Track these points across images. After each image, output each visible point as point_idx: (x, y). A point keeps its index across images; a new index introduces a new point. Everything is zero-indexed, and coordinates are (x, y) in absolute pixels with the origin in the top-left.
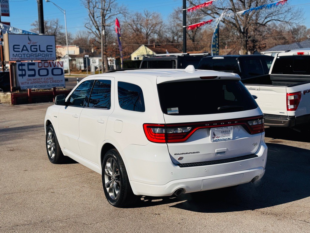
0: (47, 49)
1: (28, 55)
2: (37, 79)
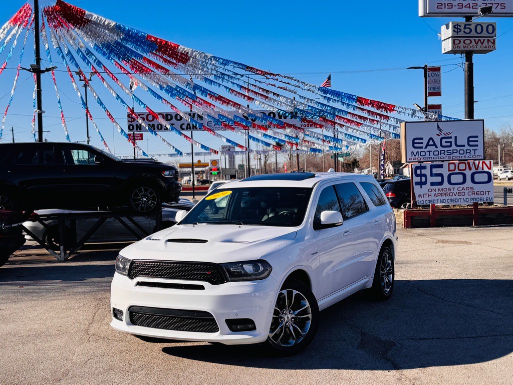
0: (469, 141)
1: (436, 153)
2: (445, 190)
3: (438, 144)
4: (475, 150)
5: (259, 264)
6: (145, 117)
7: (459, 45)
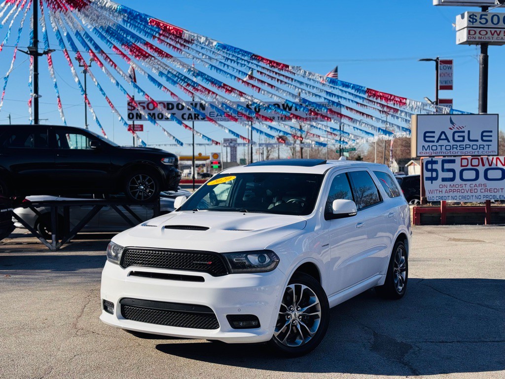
0: (482, 136)
1: (448, 148)
2: (457, 186)
3: (450, 138)
4: (489, 145)
5: (266, 255)
6: (145, 105)
7: (474, 36)
